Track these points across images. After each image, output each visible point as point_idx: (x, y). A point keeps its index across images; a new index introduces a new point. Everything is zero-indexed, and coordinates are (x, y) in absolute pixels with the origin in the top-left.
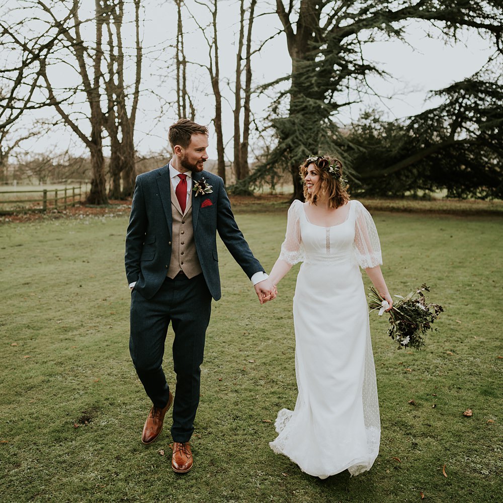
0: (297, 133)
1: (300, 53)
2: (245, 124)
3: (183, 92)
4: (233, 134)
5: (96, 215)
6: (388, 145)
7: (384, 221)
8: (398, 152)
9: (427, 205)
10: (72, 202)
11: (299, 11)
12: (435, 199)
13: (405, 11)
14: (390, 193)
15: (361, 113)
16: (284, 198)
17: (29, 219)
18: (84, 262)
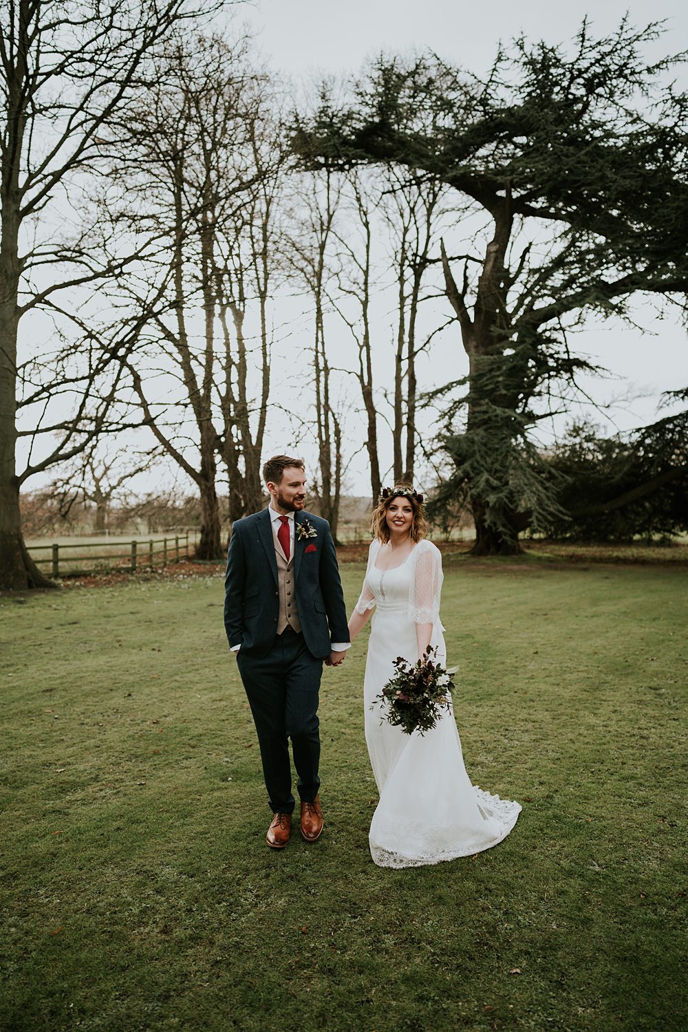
0: (478, 457)
1: (480, 347)
2: (408, 448)
3: (324, 407)
4: (392, 462)
5: (202, 574)
6: (607, 471)
7: (607, 578)
8: (622, 478)
9: (667, 553)
10: (176, 557)
11: (477, 290)
12: (677, 545)
13: (626, 281)
14: (612, 537)
15: (567, 428)
16: (464, 547)
17: (109, 582)
18: (154, 650)
